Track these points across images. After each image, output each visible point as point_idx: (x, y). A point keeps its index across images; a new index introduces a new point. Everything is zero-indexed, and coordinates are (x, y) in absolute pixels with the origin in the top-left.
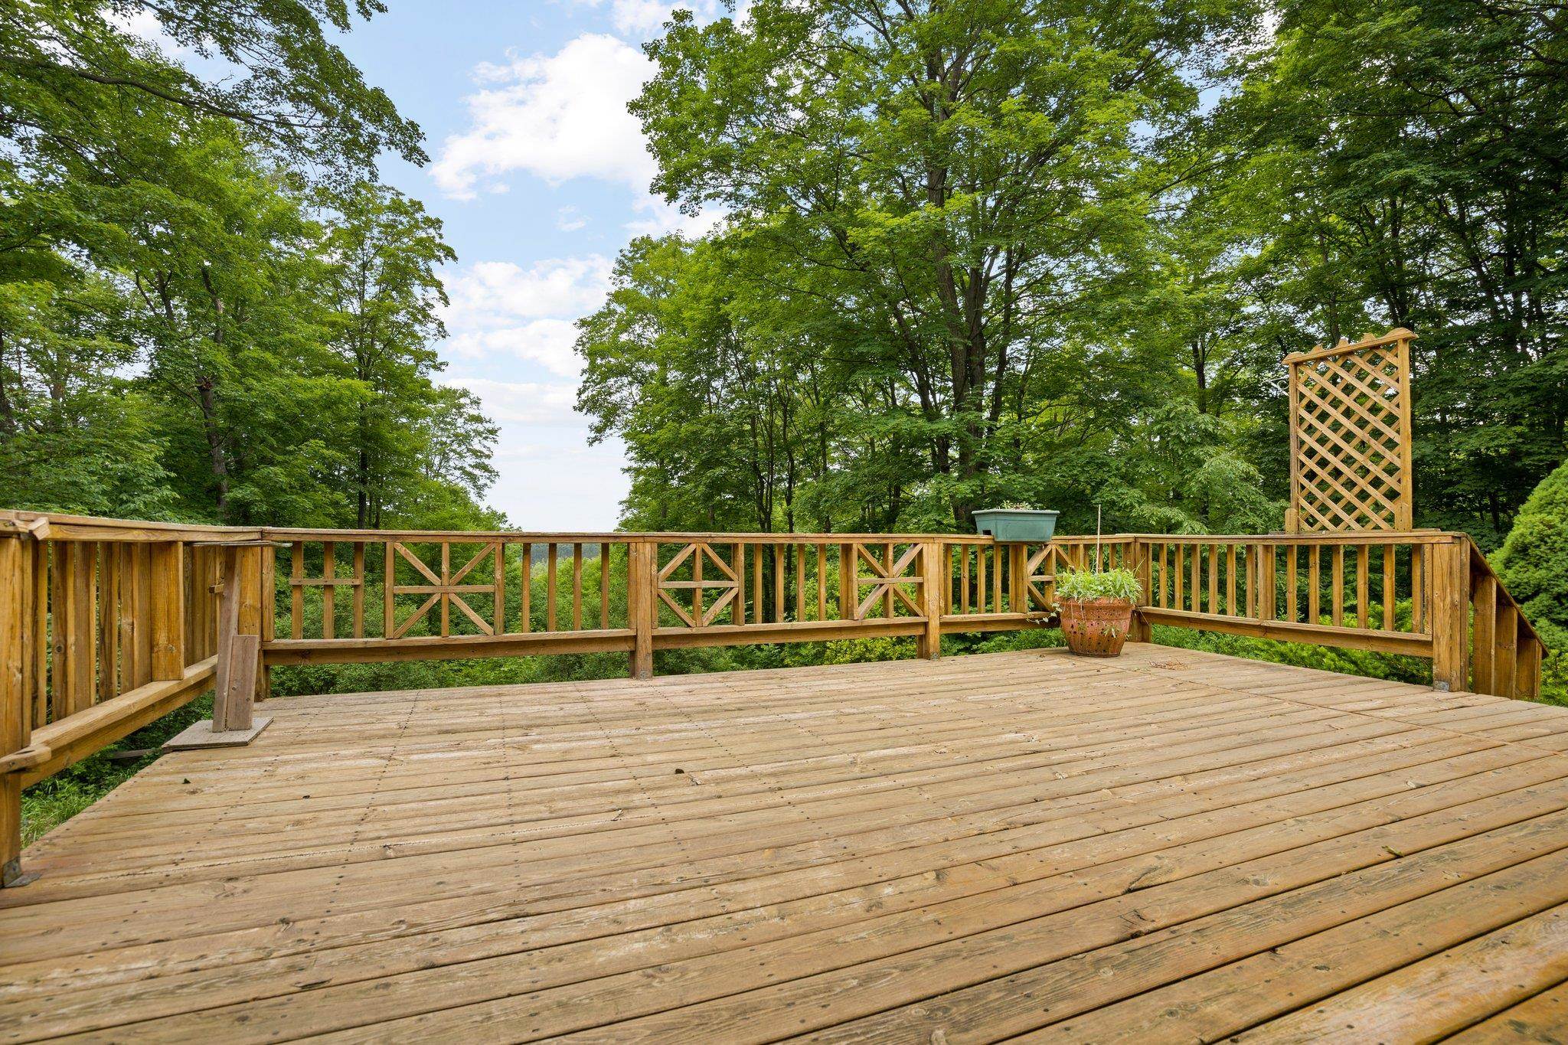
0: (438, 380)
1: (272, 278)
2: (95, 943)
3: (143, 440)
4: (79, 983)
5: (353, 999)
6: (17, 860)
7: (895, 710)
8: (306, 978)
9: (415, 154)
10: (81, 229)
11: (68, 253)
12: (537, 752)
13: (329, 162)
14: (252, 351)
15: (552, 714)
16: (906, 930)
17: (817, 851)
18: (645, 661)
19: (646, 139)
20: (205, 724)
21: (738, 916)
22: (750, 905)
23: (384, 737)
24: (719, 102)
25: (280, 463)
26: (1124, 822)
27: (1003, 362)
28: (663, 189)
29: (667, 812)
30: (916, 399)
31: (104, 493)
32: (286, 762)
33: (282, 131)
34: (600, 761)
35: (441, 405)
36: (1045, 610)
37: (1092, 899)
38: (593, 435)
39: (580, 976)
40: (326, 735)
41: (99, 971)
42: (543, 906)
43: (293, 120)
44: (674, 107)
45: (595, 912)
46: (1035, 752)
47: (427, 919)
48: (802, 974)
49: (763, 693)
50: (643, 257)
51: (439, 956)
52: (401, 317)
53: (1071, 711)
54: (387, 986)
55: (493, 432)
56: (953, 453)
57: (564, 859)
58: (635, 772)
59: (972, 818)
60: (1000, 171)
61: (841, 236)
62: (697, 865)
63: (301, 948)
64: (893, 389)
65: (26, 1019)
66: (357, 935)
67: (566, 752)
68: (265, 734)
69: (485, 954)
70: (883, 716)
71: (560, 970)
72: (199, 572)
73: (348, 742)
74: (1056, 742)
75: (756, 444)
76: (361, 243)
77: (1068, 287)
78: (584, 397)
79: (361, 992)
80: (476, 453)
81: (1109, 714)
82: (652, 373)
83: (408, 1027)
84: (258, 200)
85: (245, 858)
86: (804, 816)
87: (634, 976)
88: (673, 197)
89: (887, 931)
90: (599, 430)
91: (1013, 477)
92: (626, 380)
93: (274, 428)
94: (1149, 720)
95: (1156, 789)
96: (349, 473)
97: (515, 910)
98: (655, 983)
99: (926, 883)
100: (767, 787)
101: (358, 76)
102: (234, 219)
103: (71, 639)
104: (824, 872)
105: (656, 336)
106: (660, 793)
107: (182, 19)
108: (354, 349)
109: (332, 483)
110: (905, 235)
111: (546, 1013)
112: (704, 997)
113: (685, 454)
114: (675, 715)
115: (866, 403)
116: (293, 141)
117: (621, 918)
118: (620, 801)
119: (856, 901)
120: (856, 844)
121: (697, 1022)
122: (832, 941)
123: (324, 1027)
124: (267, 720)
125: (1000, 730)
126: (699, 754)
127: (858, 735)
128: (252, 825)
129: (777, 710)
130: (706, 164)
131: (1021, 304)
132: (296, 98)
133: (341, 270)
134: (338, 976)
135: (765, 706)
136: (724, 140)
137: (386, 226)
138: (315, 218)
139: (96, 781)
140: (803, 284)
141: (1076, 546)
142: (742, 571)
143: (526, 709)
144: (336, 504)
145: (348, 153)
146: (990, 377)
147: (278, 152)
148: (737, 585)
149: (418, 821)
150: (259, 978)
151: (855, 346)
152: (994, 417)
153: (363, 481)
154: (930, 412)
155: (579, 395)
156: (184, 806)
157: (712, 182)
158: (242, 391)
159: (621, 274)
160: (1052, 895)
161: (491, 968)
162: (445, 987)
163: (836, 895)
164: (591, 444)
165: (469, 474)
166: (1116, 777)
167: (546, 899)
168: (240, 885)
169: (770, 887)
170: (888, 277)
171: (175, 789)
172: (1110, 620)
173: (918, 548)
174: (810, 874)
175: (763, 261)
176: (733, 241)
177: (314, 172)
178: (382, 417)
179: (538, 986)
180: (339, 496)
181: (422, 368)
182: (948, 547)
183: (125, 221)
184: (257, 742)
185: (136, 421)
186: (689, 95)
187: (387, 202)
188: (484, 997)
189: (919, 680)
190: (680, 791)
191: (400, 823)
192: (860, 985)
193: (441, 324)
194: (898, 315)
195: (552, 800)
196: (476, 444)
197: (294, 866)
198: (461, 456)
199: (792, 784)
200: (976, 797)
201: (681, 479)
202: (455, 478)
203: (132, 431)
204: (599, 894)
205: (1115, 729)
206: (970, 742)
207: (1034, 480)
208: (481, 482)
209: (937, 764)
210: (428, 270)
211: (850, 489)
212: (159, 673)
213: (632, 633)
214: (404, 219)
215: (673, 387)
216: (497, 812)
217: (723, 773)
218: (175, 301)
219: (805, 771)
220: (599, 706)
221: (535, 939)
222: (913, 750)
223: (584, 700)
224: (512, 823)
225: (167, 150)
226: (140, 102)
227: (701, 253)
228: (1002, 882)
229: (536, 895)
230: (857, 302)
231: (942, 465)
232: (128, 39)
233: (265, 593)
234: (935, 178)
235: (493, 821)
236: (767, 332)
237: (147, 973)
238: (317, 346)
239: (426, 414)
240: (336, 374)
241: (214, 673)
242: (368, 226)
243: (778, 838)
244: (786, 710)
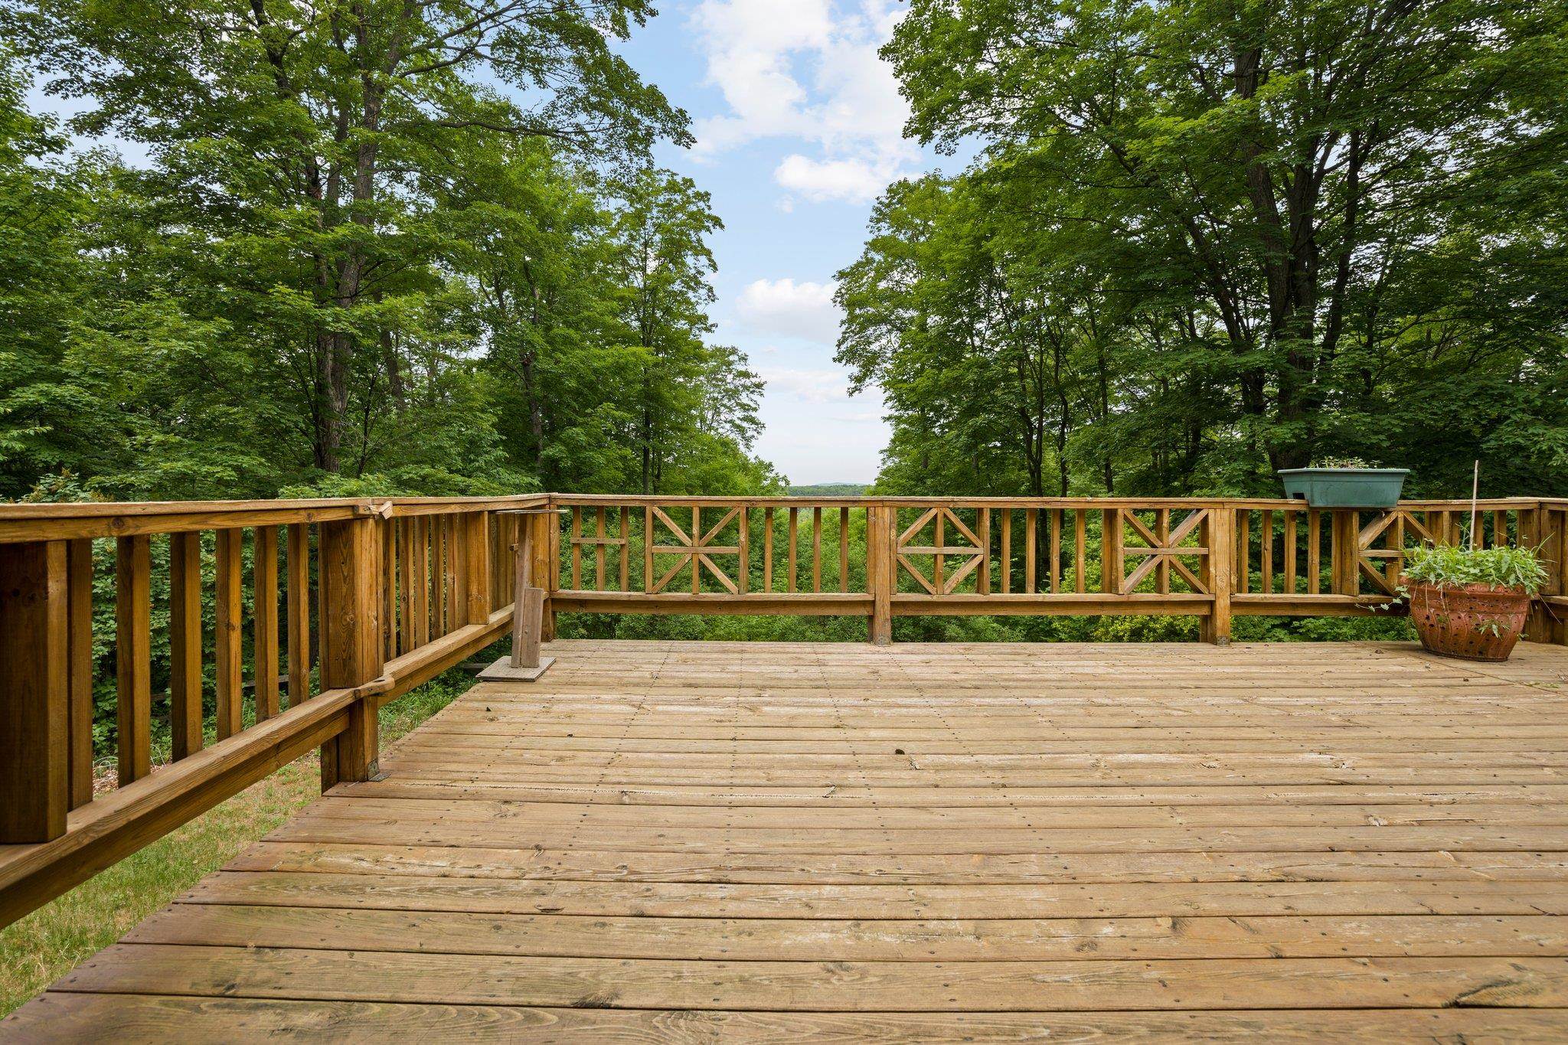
0: (708, 341)
1: (576, 266)
2: (414, 838)
3: (483, 411)
4: (400, 869)
5: (577, 931)
6: (376, 760)
7: (1160, 705)
8: (546, 902)
9: (684, 138)
10: (444, 247)
11: (434, 267)
12: (765, 715)
13: (615, 158)
14: (560, 329)
15: (786, 676)
16: (1121, 985)
17: (1032, 866)
18: (883, 627)
19: (898, 83)
20: (506, 659)
21: (932, 925)
22: (946, 915)
23: (637, 685)
24: (975, 28)
25: (581, 425)
26: (1468, 905)
27: (1344, 274)
28: (916, 131)
29: (879, 796)
30: (1220, 326)
31: (459, 454)
32: (560, 701)
33: (579, 138)
34: (824, 731)
35: (712, 363)
36: (1385, 593)
37: (1392, 1002)
38: (853, 385)
39: (765, 955)
40: (592, 679)
41: (415, 863)
42: (744, 876)
43: (588, 128)
44: (927, 43)
45: (790, 892)
46: (1342, 784)
47: (644, 869)
48: (987, 1007)
49: (1005, 671)
50: (900, 202)
51: (649, 906)
52: (677, 286)
53: (1411, 732)
54: (604, 925)
55: (759, 386)
56: (1270, 389)
57: (773, 829)
58: (856, 747)
59: (1236, 858)
60: (1338, 38)
61: (1118, 151)
62: (899, 859)
63: (547, 874)
64: (1191, 316)
65: (368, 890)
66: (588, 872)
67: (793, 717)
68: (548, 672)
69: (686, 913)
70: (1142, 712)
71: (747, 945)
72: (502, 534)
73: (609, 687)
74: (1376, 774)
75: (1024, 387)
76: (644, 223)
77: (1450, 165)
78: (843, 348)
79: (583, 926)
80: (744, 407)
81: (1474, 744)
82: (912, 320)
83: (613, 968)
84: (563, 200)
85: (518, 785)
86: (1025, 823)
87: (814, 967)
88: (927, 137)
89: (1096, 979)
90: (859, 380)
91: (1355, 416)
92: (884, 328)
93: (577, 393)
94: (1543, 761)
95: (1534, 865)
96: (637, 430)
97: (719, 875)
98: (834, 980)
99: (1157, 931)
100: (990, 781)
101: (636, 77)
102: (545, 221)
103: (412, 592)
104: (1036, 893)
105: (915, 281)
106: (875, 773)
107: (509, 62)
108: (638, 319)
109: (622, 439)
110: (1202, 139)
111: (728, 986)
112: (878, 1007)
113: (945, 402)
114: (906, 688)
115: (1156, 335)
116: (587, 146)
117: (814, 903)
118: (835, 776)
119: (1066, 935)
120: (1079, 866)
121: (866, 1031)
122: (1028, 977)
123: (552, 951)
124: (551, 660)
125: (1297, 746)
126: (924, 734)
127: (1108, 733)
128: (527, 755)
129: (1017, 692)
130: (962, 97)
131: (1374, 197)
132: (589, 108)
133: (627, 250)
134: (569, 906)
135: (1005, 686)
136: (981, 67)
137: (663, 206)
138: (605, 209)
139: (453, 685)
140: (1076, 210)
141: (1438, 514)
142: (987, 537)
143: (763, 669)
144: (624, 458)
145: (630, 147)
146: (1327, 292)
147: (577, 157)
148: (982, 551)
149: (652, 771)
150: (513, 894)
151: (1138, 274)
152: (1329, 343)
153: (646, 436)
154: (1241, 341)
155: (839, 346)
156: (483, 731)
157: (970, 115)
158: (552, 365)
159: (878, 221)
160: (1331, 983)
161: (689, 929)
162: (649, 937)
163: (1044, 923)
164: (851, 394)
165: (738, 427)
166: (1468, 836)
167: (749, 869)
168: (512, 809)
169: (972, 899)
170: (1182, 187)
171: (480, 715)
172: (1490, 614)
173: (1203, 514)
174: (1019, 892)
175: (1027, 192)
176: (993, 175)
177: (604, 168)
178: (662, 378)
179: (726, 956)
180: (628, 452)
181: (695, 331)
182: (1241, 514)
183: (469, 234)
184: (542, 680)
185: (478, 396)
186: (942, 28)
187: (663, 184)
188: (679, 956)
189: (1199, 669)
190: (896, 774)
191: (638, 771)
192: (1052, 1037)
193: (711, 289)
194: (1196, 231)
195: (771, 767)
196: (744, 398)
197: (552, 798)
198: (731, 410)
199: (1019, 782)
200: (1246, 832)
201: (942, 427)
202: (725, 430)
203: (476, 404)
204: (797, 873)
205: (1478, 767)
206: (1252, 758)
207: (1386, 420)
208: (749, 434)
209: (1201, 780)
210: (699, 240)
211: (1133, 435)
212: (472, 619)
213: (870, 598)
214: (678, 197)
215: (933, 332)
216: (720, 773)
217: (945, 759)
218: (506, 293)
219: (1036, 768)
220: (833, 671)
221: (732, 908)
222: (1173, 759)
223: (820, 663)
224: (732, 786)
225: (498, 172)
226: (482, 136)
227: (961, 190)
228: (1260, 950)
229: (740, 863)
230: (1143, 221)
231: (1254, 406)
232: (472, 89)
233: (553, 549)
234: (1245, 60)
235: (715, 781)
236: (1033, 268)
237: (442, 871)
238: (608, 319)
239: (699, 374)
240: (624, 342)
241: (512, 615)
242: (649, 209)
243: (990, 843)
244: (1027, 692)
